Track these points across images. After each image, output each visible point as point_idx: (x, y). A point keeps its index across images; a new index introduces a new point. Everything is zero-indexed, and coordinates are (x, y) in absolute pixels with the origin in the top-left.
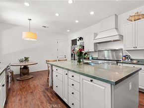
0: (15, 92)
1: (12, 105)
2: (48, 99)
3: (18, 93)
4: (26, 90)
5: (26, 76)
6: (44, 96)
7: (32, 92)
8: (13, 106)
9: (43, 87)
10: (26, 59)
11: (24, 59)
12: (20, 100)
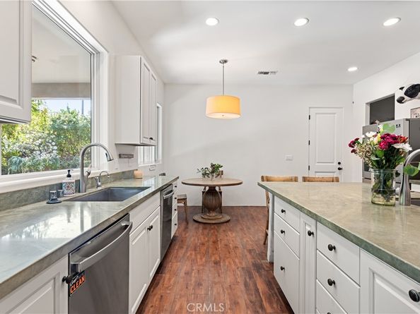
0: (183, 251)
1: (170, 279)
2: (253, 298)
3: (188, 254)
4: (207, 252)
5: (213, 214)
6: (246, 285)
7: (216, 263)
8: (172, 282)
9: (249, 256)
10: (215, 170)
11: (210, 169)
12: (187, 273)
